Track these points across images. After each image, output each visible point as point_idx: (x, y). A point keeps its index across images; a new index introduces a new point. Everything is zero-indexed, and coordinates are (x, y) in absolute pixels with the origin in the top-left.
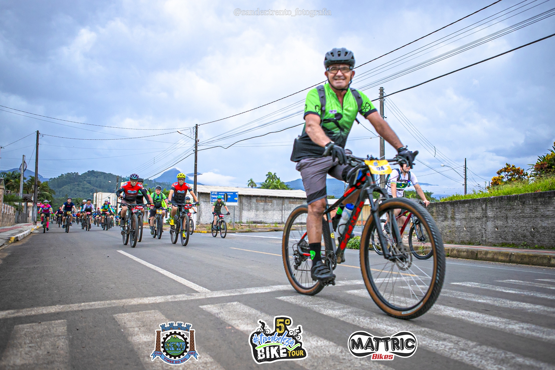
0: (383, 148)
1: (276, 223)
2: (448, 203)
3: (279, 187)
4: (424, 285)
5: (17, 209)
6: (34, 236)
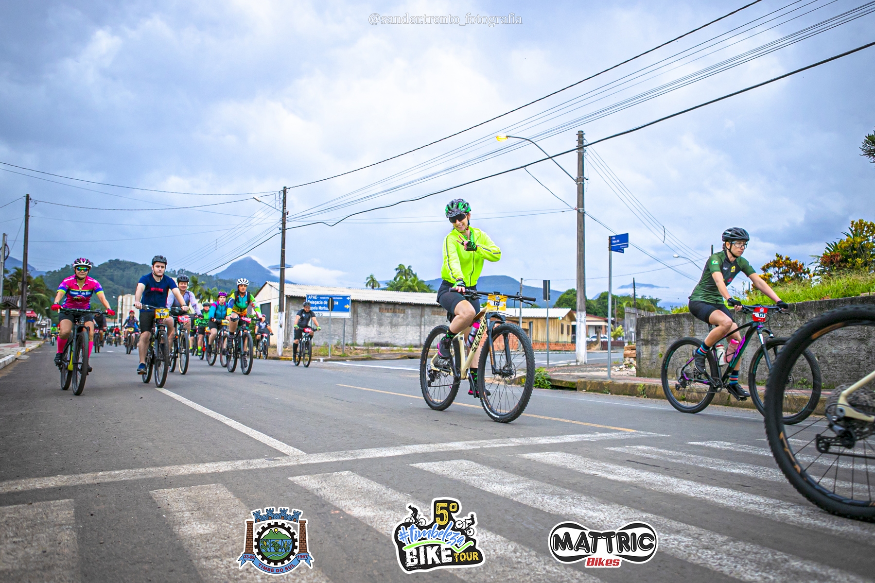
0: (582, 227)
1: (411, 346)
2: (684, 315)
3: (417, 288)
4: (646, 445)
6: (20, 364)
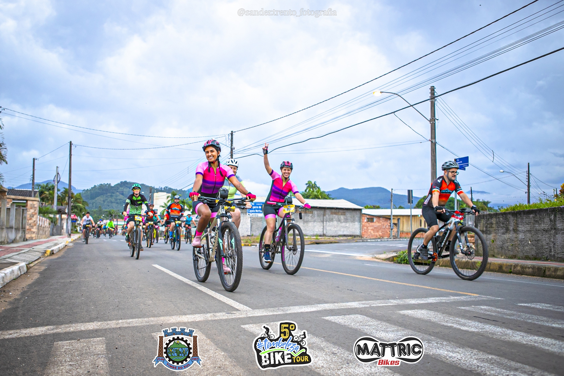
0: (435, 153)
1: (317, 235)
2: (509, 213)
3: (320, 197)
4: (486, 305)
5: (52, 222)
6: (68, 249)
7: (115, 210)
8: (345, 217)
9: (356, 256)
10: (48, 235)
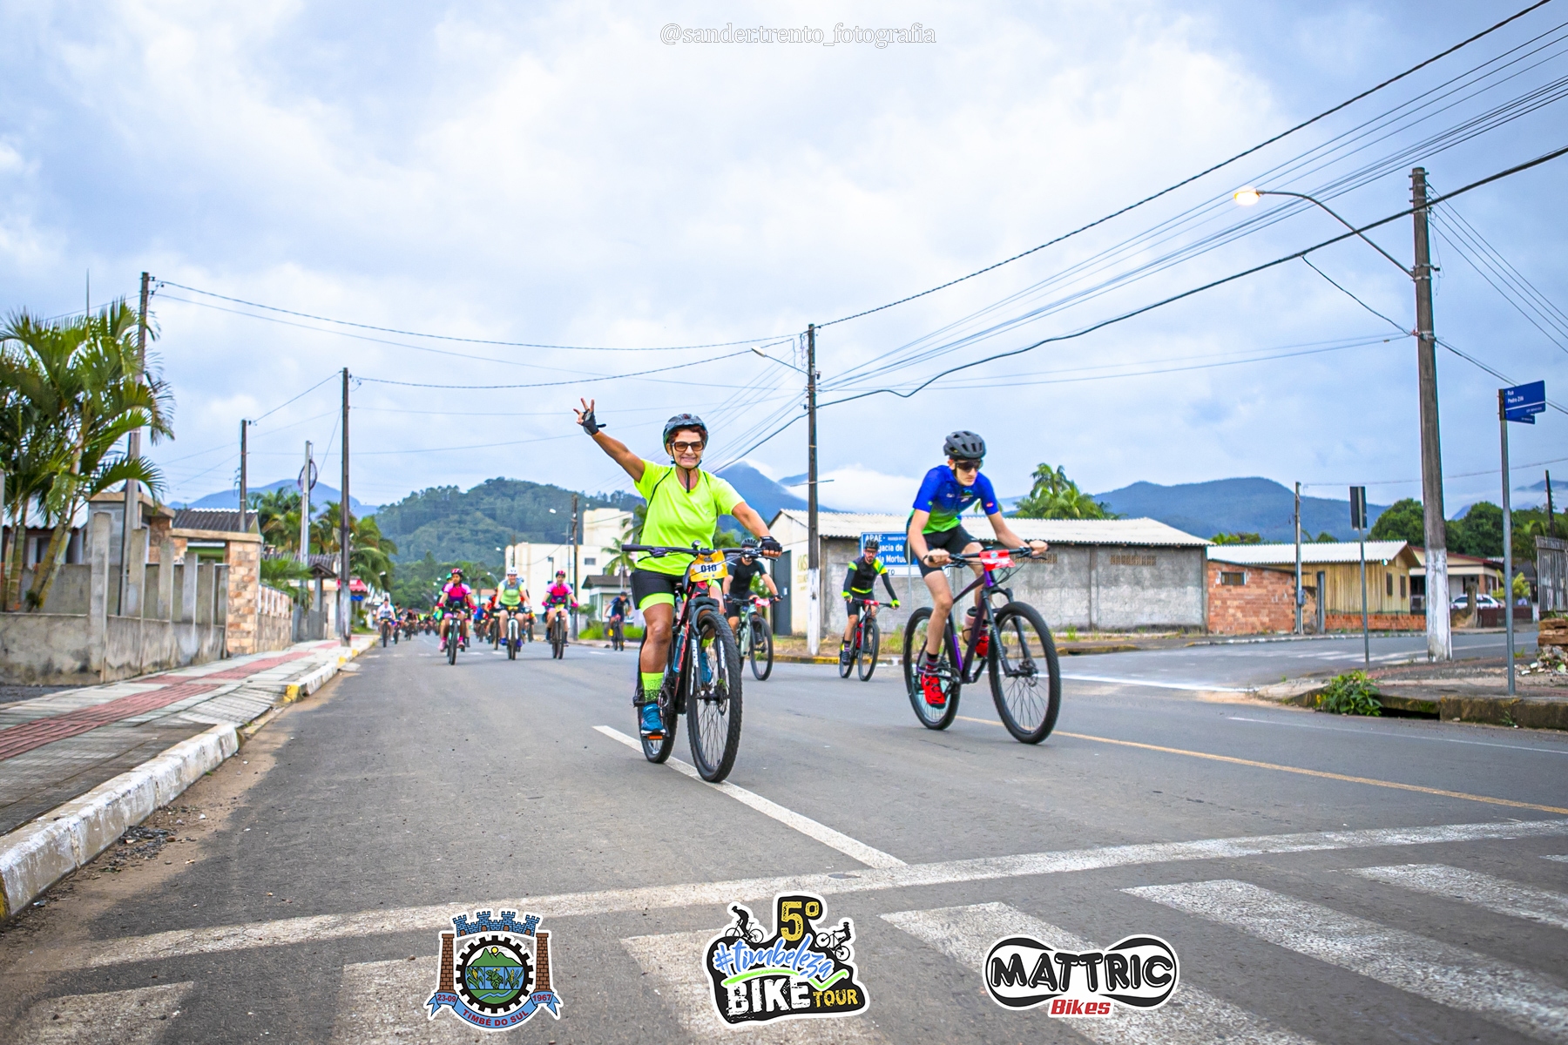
0: (1431, 370)
1: (1070, 628)
3: (1077, 511)
5: (296, 601)
6: (346, 680)
7: (472, 562)
8: (1156, 572)
9: (1194, 691)
10: (287, 641)
